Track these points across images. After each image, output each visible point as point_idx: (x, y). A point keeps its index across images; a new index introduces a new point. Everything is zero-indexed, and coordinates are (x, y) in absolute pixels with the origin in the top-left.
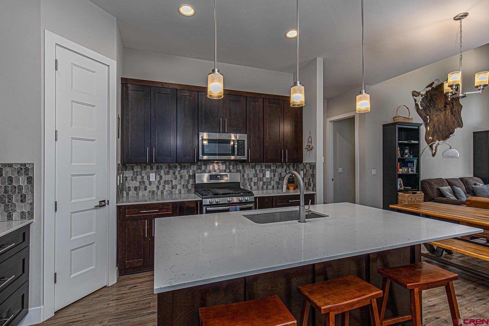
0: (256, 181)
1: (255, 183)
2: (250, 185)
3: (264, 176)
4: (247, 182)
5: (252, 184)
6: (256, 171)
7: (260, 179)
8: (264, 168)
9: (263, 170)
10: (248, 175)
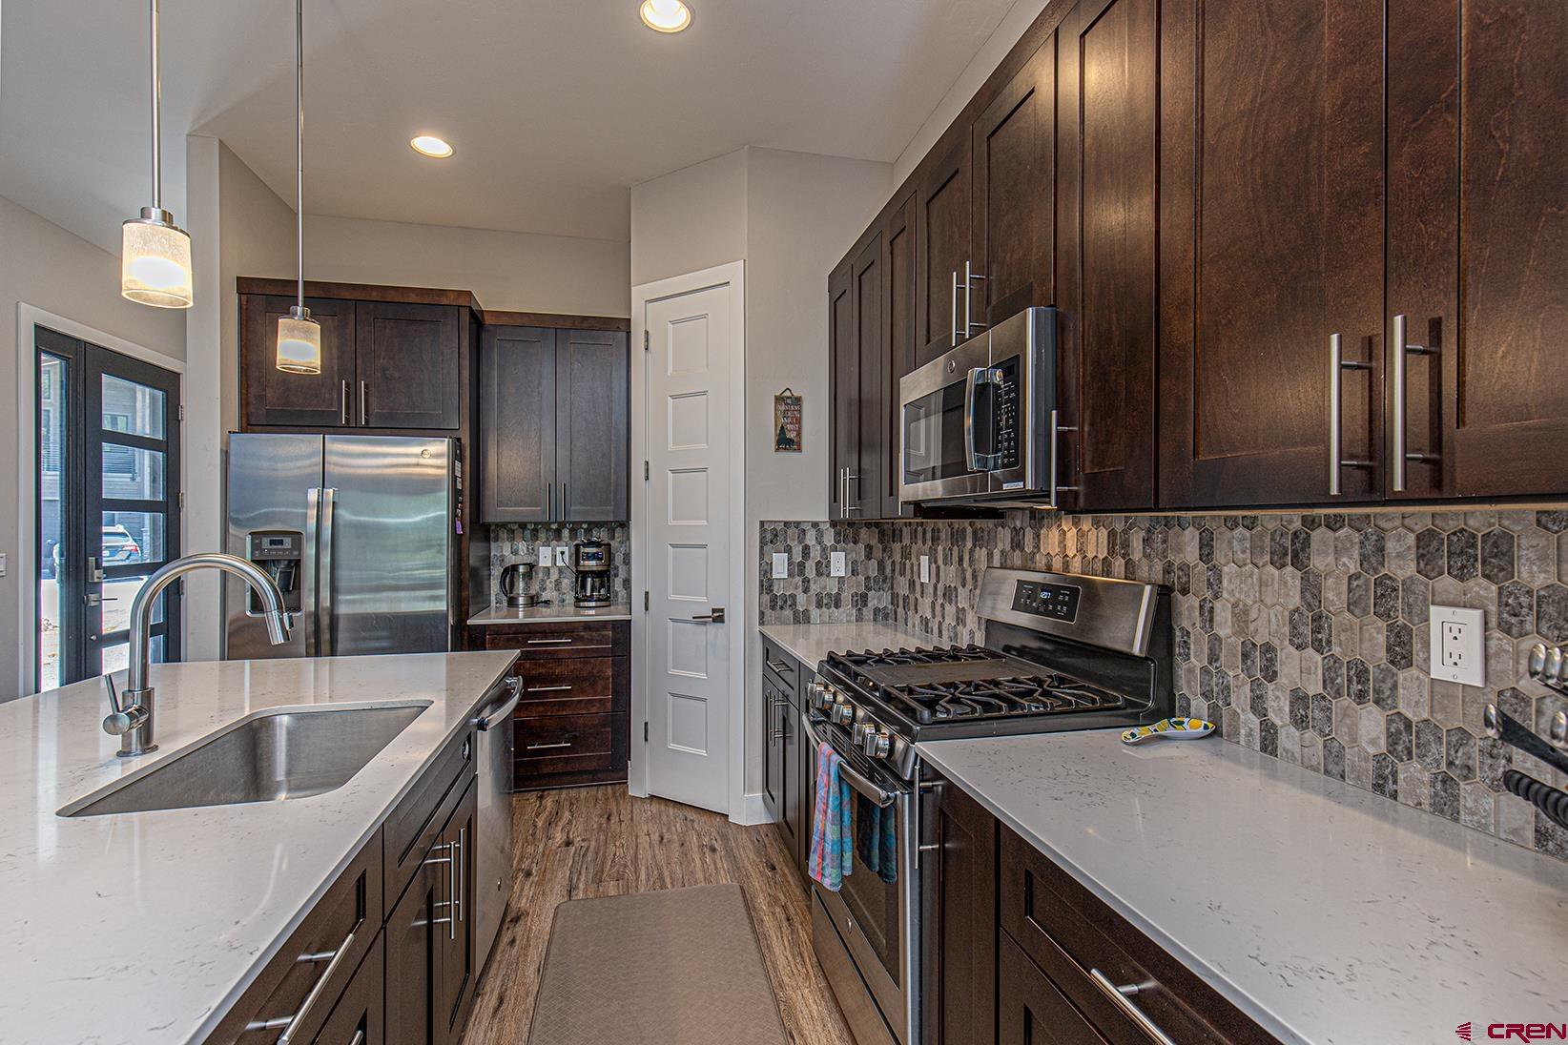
0: (1314, 687)
1: (1299, 699)
2: (1258, 705)
3: (1403, 649)
4: (1234, 673)
5: (1279, 707)
6: (1311, 587)
7: (1361, 683)
8: (1402, 567)
9: (1386, 588)
10: (1241, 616)
